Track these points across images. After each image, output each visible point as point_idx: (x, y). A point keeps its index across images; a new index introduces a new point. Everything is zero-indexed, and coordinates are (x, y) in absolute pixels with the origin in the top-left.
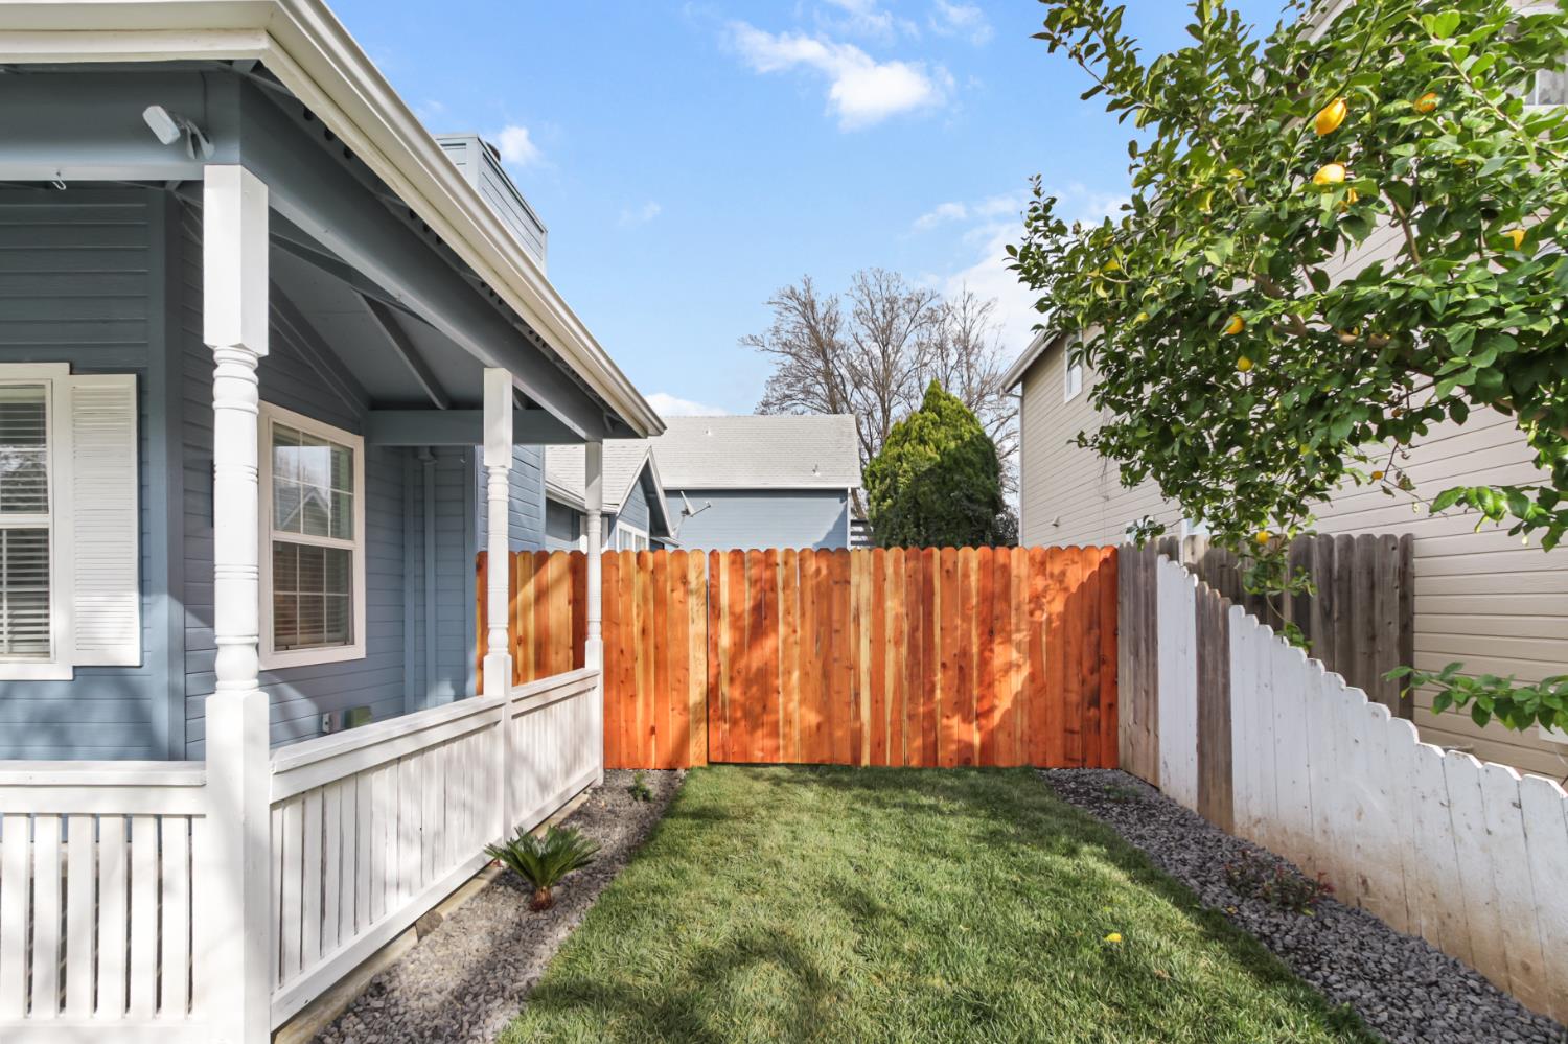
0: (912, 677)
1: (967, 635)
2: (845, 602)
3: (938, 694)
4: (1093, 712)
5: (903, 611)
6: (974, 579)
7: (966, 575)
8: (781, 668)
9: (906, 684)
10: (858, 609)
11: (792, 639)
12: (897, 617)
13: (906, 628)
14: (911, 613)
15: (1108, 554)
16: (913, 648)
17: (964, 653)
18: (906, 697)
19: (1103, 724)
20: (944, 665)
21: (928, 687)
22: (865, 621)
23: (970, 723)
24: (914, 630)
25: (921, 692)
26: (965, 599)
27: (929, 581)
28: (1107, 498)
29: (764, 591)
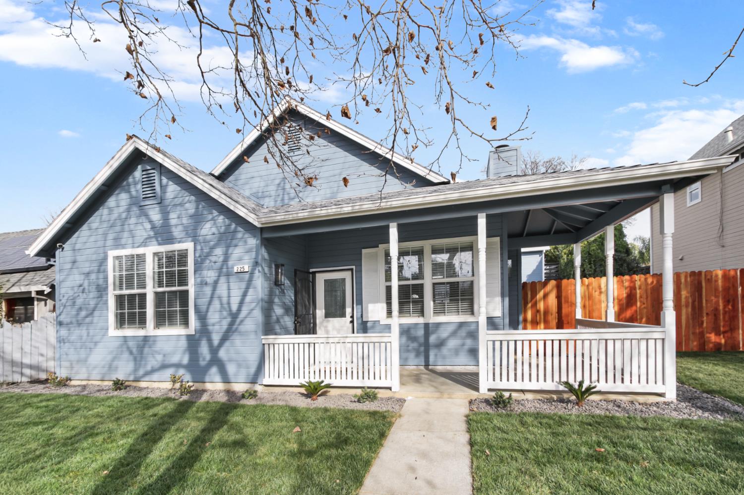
0: (693, 319)
3: (705, 325)
5: (689, 295)
7: (716, 281)
8: (638, 317)
9: (691, 322)
11: (643, 306)
12: (686, 297)
13: (690, 300)
14: (692, 295)
16: (693, 308)
18: (691, 326)
20: (707, 314)
21: (700, 322)
23: (720, 335)
24: (694, 302)
25: (697, 324)
26: (716, 289)
27: (700, 283)
28: (723, 246)
29: (631, 291)
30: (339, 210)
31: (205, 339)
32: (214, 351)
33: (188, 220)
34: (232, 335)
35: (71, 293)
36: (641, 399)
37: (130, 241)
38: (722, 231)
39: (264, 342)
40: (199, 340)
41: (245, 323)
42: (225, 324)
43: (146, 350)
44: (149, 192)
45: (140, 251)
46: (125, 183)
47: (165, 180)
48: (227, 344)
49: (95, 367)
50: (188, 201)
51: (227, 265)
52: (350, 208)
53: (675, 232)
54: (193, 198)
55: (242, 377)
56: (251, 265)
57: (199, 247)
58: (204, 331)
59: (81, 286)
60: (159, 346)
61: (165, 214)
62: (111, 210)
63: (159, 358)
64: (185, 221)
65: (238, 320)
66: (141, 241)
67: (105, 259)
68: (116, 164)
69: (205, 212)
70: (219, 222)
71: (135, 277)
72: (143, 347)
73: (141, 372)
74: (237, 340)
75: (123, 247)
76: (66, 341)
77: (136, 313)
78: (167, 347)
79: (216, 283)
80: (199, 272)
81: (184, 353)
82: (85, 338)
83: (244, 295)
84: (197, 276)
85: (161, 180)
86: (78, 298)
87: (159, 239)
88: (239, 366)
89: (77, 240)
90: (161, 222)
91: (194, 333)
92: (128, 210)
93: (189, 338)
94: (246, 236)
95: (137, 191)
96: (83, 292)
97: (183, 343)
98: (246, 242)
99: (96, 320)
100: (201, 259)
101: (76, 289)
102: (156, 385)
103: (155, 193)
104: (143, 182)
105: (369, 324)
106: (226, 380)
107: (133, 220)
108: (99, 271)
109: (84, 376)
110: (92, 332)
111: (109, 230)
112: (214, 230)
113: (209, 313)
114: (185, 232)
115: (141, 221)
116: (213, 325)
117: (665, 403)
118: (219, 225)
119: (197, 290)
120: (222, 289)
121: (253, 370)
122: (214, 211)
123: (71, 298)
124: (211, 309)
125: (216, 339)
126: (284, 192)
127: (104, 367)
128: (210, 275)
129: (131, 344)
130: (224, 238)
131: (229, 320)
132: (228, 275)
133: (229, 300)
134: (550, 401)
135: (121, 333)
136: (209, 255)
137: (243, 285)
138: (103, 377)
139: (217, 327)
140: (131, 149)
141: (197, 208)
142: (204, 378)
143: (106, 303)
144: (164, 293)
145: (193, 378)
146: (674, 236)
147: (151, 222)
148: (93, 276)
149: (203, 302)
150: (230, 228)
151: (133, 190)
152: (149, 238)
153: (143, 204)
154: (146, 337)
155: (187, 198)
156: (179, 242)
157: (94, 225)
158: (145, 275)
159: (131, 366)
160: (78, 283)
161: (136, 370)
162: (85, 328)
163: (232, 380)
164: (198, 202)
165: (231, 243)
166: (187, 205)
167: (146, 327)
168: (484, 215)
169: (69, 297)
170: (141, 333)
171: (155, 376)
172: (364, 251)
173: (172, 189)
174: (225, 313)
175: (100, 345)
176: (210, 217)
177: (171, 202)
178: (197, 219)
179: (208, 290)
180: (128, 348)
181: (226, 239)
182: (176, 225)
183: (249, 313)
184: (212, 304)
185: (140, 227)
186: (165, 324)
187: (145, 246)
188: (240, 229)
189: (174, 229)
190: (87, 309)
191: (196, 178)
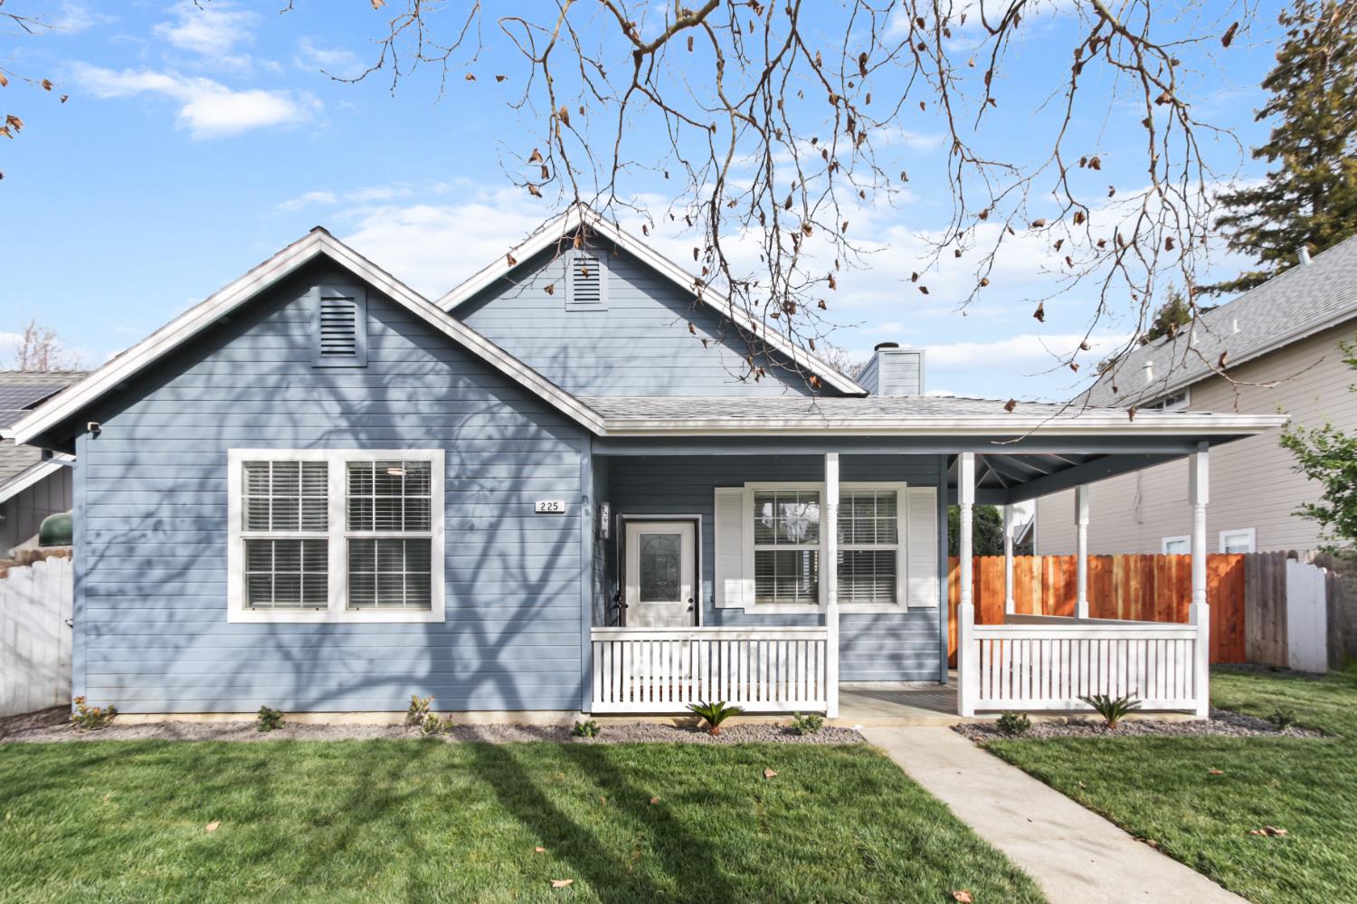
1: (1170, 598)
2: (1110, 581)
4: (1233, 635)
5: (1138, 586)
6: (1174, 570)
7: (1170, 568)
10: (1117, 585)
12: (1136, 589)
13: (1140, 594)
14: (1143, 586)
15: (1239, 558)
16: (1144, 605)
17: (1169, 607)
19: (1238, 641)
22: (1120, 591)
24: (1144, 595)
26: (1170, 580)
27: (1151, 571)
28: (1140, 523)
29: (1070, 576)
30: (762, 423)
31: (468, 630)
32: (489, 653)
33: (431, 405)
34: (527, 624)
35: (121, 528)
36: (1170, 718)
37: (288, 433)
38: (1140, 502)
39: (594, 637)
40: (456, 632)
41: (555, 603)
42: (513, 604)
43: (326, 651)
44: (338, 342)
45: (316, 455)
46: (275, 316)
47: (377, 325)
48: (518, 639)
49: (187, 686)
50: (433, 370)
51: (519, 497)
52: (781, 423)
53: (1211, 501)
54: (443, 366)
55: (549, 700)
56: (571, 500)
57: (455, 460)
58: (467, 614)
59: (149, 515)
60: (357, 643)
61: (377, 387)
62: (236, 365)
63: (359, 666)
64: (424, 407)
65: (542, 598)
66: (318, 435)
67: (221, 462)
68: (270, 276)
69: (472, 396)
70: (502, 418)
71: (300, 507)
72: (320, 644)
73: (313, 693)
74: (538, 634)
75: (269, 443)
76: (104, 630)
77: (298, 577)
78: (379, 646)
79: (493, 529)
80: (456, 506)
81: (419, 658)
82: (159, 626)
83: (556, 553)
84: (452, 513)
85: (368, 323)
86: (143, 540)
87: (362, 436)
88: (544, 680)
89: (138, 420)
90: (366, 403)
91: (443, 620)
92: (284, 371)
93: (432, 628)
94: (562, 447)
95: (308, 336)
96: (155, 530)
97: (419, 639)
98: (559, 458)
99: (191, 588)
100: (461, 483)
101: (135, 522)
102: (348, 719)
103: (353, 346)
104: (323, 320)
105: (725, 614)
106: (514, 706)
107: (295, 393)
108: (202, 488)
109: (160, 704)
110: (180, 614)
111: (229, 407)
112: (491, 430)
113: (478, 584)
114: (424, 429)
115: (315, 395)
116: (488, 605)
117: (1197, 722)
118: (503, 423)
119: (452, 538)
120: (508, 538)
121: (572, 686)
122: (491, 397)
123: (122, 539)
124: (484, 575)
125: (493, 631)
126: (564, 373)
127: (213, 685)
128: (482, 513)
129: (286, 638)
130: (513, 447)
131: (522, 596)
132: (521, 514)
133: (522, 560)
134: (1060, 724)
135: (260, 616)
136: (477, 475)
137: (554, 535)
138: (212, 705)
139: (495, 609)
140: (311, 252)
141: (453, 386)
142: (465, 703)
143: (222, 553)
144: (371, 541)
145: (440, 703)
146: (1207, 507)
147: (340, 400)
148: (186, 498)
149: (465, 562)
150: (527, 430)
151: (297, 334)
152: (337, 431)
153: (322, 363)
154: (325, 625)
155: (430, 365)
156: (410, 447)
157: (190, 393)
158: (326, 504)
159: (287, 681)
160: (143, 508)
161: (299, 689)
162: (161, 604)
163: (528, 706)
164: (455, 375)
165: (526, 459)
166: (430, 378)
167: (326, 606)
168: (972, 455)
169: (115, 537)
170: (315, 617)
171: (349, 702)
172: (718, 491)
173: (395, 345)
174: (513, 585)
175: (203, 641)
176: (483, 405)
177: (390, 368)
178: (453, 408)
179: (477, 540)
180: (279, 647)
181: (517, 450)
182: (403, 415)
183: (564, 587)
184: (485, 566)
185: (314, 408)
186: (374, 602)
187: (326, 446)
188: (545, 434)
189: (397, 420)
190: (167, 564)
191: (468, 332)
